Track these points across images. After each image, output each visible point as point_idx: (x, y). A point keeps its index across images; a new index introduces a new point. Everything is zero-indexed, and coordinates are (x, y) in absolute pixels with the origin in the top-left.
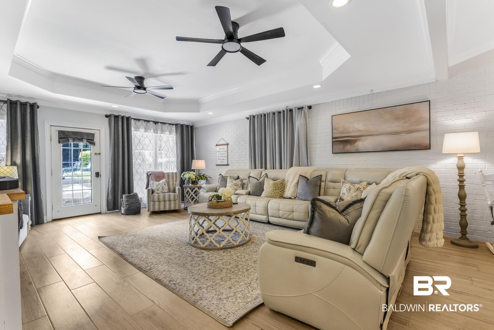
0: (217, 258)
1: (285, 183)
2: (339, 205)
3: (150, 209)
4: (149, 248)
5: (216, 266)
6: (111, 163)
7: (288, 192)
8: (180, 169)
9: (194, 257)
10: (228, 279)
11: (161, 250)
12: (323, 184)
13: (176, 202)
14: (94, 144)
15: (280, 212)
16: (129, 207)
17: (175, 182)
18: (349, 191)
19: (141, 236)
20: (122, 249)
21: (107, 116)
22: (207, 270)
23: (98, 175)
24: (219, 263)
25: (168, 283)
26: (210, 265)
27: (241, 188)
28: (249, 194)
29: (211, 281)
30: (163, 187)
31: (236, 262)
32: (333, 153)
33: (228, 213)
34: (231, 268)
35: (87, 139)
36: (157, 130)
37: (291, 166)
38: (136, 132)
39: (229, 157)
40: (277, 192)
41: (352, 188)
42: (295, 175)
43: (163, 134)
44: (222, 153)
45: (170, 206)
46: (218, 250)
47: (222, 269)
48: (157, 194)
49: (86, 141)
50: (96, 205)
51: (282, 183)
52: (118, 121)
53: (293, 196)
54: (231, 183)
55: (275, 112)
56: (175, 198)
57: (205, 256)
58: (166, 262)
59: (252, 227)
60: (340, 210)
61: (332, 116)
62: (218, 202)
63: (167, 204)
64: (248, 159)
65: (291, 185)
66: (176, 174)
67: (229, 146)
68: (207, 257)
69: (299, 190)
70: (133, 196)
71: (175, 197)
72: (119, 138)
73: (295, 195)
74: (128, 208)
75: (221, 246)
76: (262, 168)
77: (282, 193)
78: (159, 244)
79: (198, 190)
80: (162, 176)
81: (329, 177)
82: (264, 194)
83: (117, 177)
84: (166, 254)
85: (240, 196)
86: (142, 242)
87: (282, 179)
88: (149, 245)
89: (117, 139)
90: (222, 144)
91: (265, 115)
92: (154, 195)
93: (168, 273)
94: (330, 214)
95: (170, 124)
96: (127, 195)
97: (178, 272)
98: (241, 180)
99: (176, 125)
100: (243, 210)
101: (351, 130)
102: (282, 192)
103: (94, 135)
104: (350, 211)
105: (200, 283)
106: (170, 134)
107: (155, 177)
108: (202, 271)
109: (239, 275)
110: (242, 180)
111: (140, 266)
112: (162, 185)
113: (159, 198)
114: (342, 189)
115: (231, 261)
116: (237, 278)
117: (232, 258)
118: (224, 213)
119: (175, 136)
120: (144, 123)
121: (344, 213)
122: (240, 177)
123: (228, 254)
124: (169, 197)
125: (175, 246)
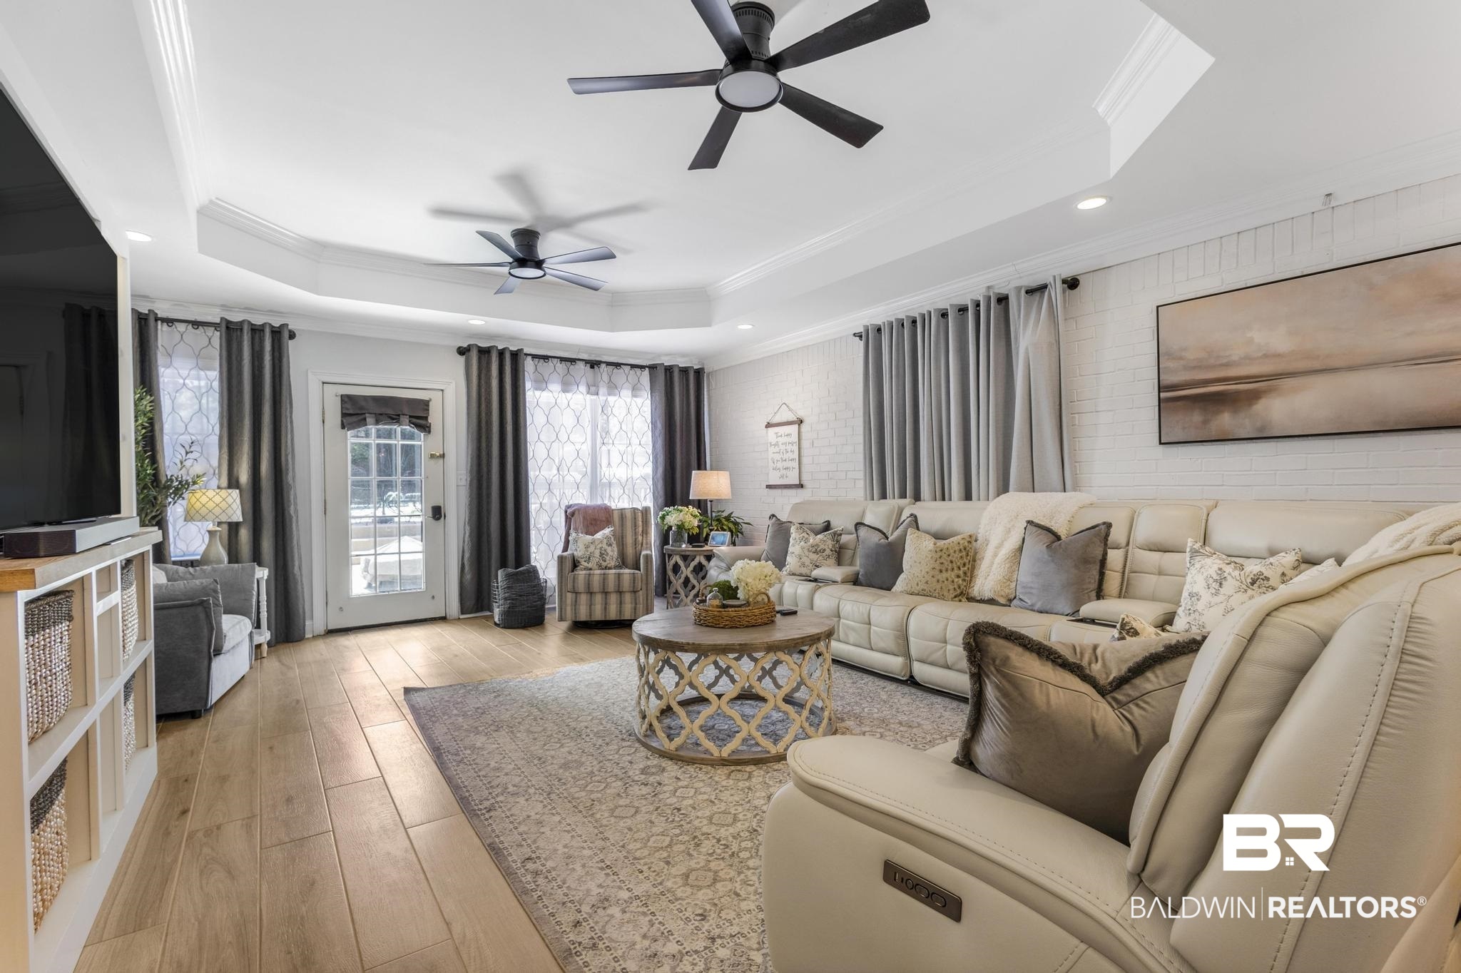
0: (701, 794)
1: (976, 549)
2: (1107, 655)
3: (565, 613)
4: (518, 735)
5: (688, 823)
6: (471, 481)
7: (986, 579)
8: (662, 499)
9: (633, 781)
10: (708, 879)
11: (546, 747)
12: (1114, 557)
13: (639, 597)
14: (427, 429)
15: (949, 647)
16: (512, 607)
17: (640, 538)
18: (1216, 585)
19: (514, 695)
20: (447, 731)
21: (462, 351)
22: (653, 835)
23: (437, 513)
24: (699, 814)
25: (519, 865)
26: (668, 818)
27: (832, 561)
28: (855, 581)
29: (652, 879)
30: (603, 552)
31: (755, 817)
32: (1160, 443)
33: (745, 644)
34: (731, 839)
35: (410, 417)
36: (596, 385)
37: (1004, 488)
38: (538, 393)
39: (805, 460)
40: (947, 580)
41: (1229, 574)
42: (1012, 520)
43: (615, 395)
44: (783, 447)
45: (620, 607)
46: (712, 766)
47: (703, 838)
48: (584, 572)
49: (408, 421)
50: (433, 597)
51: (965, 549)
52: (489, 363)
53: (1003, 593)
54: (803, 543)
55: (949, 308)
56: (636, 584)
57: (666, 782)
58: (543, 790)
59: (854, 693)
60: (1108, 678)
61: (1158, 307)
62: (724, 606)
63: (611, 603)
64: (861, 466)
65: (995, 555)
66: (644, 512)
67: (803, 426)
68: (671, 788)
69: (1025, 574)
70: (524, 574)
71: (634, 583)
72: (492, 409)
73: (1009, 591)
74: (509, 608)
75: (725, 752)
76: (903, 495)
77: (965, 584)
78: (549, 725)
79: (704, 562)
80: (604, 519)
81: (1143, 532)
82: (900, 584)
83: (486, 519)
84: (555, 762)
85: (825, 586)
86: (506, 716)
87: (965, 535)
88: (521, 727)
89: (487, 414)
90: (785, 420)
91: (914, 322)
92: (577, 573)
93: (534, 829)
94: (1048, 695)
95: (633, 366)
96: (510, 570)
97: (564, 831)
98: (835, 533)
99: (652, 368)
100: (802, 638)
101: (1236, 355)
102: (964, 580)
103: (428, 406)
104: (1149, 687)
105: (614, 881)
106: (634, 396)
107: (583, 523)
108: (636, 836)
109: (749, 868)
110: (837, 536)
111: (467, 794)
112: (600, 545)
113: (589, 584)
114: (1189, 579)
115: (740, 809)
116: (738, 880)
117: (747, 800)
118: (733, 645)
119: (649, 402)
120: (561, 367)
121: (1124, 692)
122: (833, 524)
123: (740, 784)
124: (619, 581)
125: (591, 736)
